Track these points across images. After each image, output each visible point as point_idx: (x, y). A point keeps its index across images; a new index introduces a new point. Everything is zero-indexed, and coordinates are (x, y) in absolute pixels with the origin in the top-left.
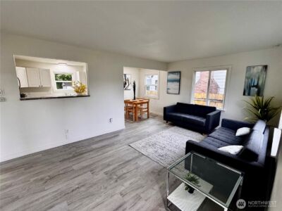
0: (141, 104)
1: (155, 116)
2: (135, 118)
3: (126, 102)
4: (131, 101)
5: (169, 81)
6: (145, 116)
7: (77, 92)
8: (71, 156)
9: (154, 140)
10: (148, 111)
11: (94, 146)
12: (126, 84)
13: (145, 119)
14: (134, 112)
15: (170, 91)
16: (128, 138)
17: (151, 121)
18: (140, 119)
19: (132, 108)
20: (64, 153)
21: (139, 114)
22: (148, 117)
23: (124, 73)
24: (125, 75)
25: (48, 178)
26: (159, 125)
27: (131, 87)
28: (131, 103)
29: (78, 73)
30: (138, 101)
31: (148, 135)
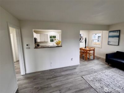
0: (90, 50)
1: (98, 58)
2: (86, 58)
3: (81, 49)
4: (84, 49)
5: (109, 37)
6: (92, 57)
7: (57, 44)
8: (51, 77)
9: (99, 76)
10: (94, 55)
11: (63, 73)
12: (81, 39)
13: (92, 60)
14: (85, 55)
15: (110, 43)
16: (82, 72)
17: (96, 61)
18: (89, 59)
19: (84, 53)
20: (49, 74)
21: (88, 56)
22: (94, 59)
23: (80, 34)
24: (80, 35)
25: (40, 88)
26: (102, 65)
27: (84, 41)
28: (83, 50)
29: (58, 35)
30: (87, 49)
31: (95, 72)
